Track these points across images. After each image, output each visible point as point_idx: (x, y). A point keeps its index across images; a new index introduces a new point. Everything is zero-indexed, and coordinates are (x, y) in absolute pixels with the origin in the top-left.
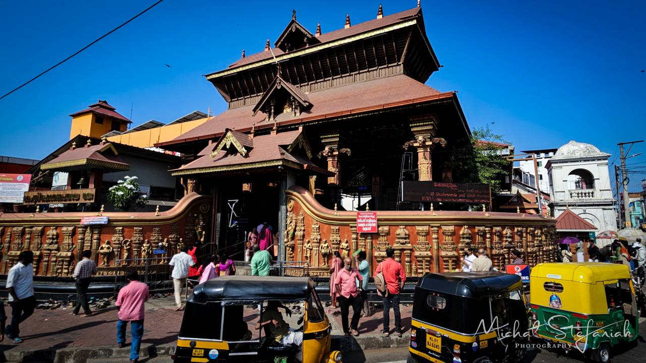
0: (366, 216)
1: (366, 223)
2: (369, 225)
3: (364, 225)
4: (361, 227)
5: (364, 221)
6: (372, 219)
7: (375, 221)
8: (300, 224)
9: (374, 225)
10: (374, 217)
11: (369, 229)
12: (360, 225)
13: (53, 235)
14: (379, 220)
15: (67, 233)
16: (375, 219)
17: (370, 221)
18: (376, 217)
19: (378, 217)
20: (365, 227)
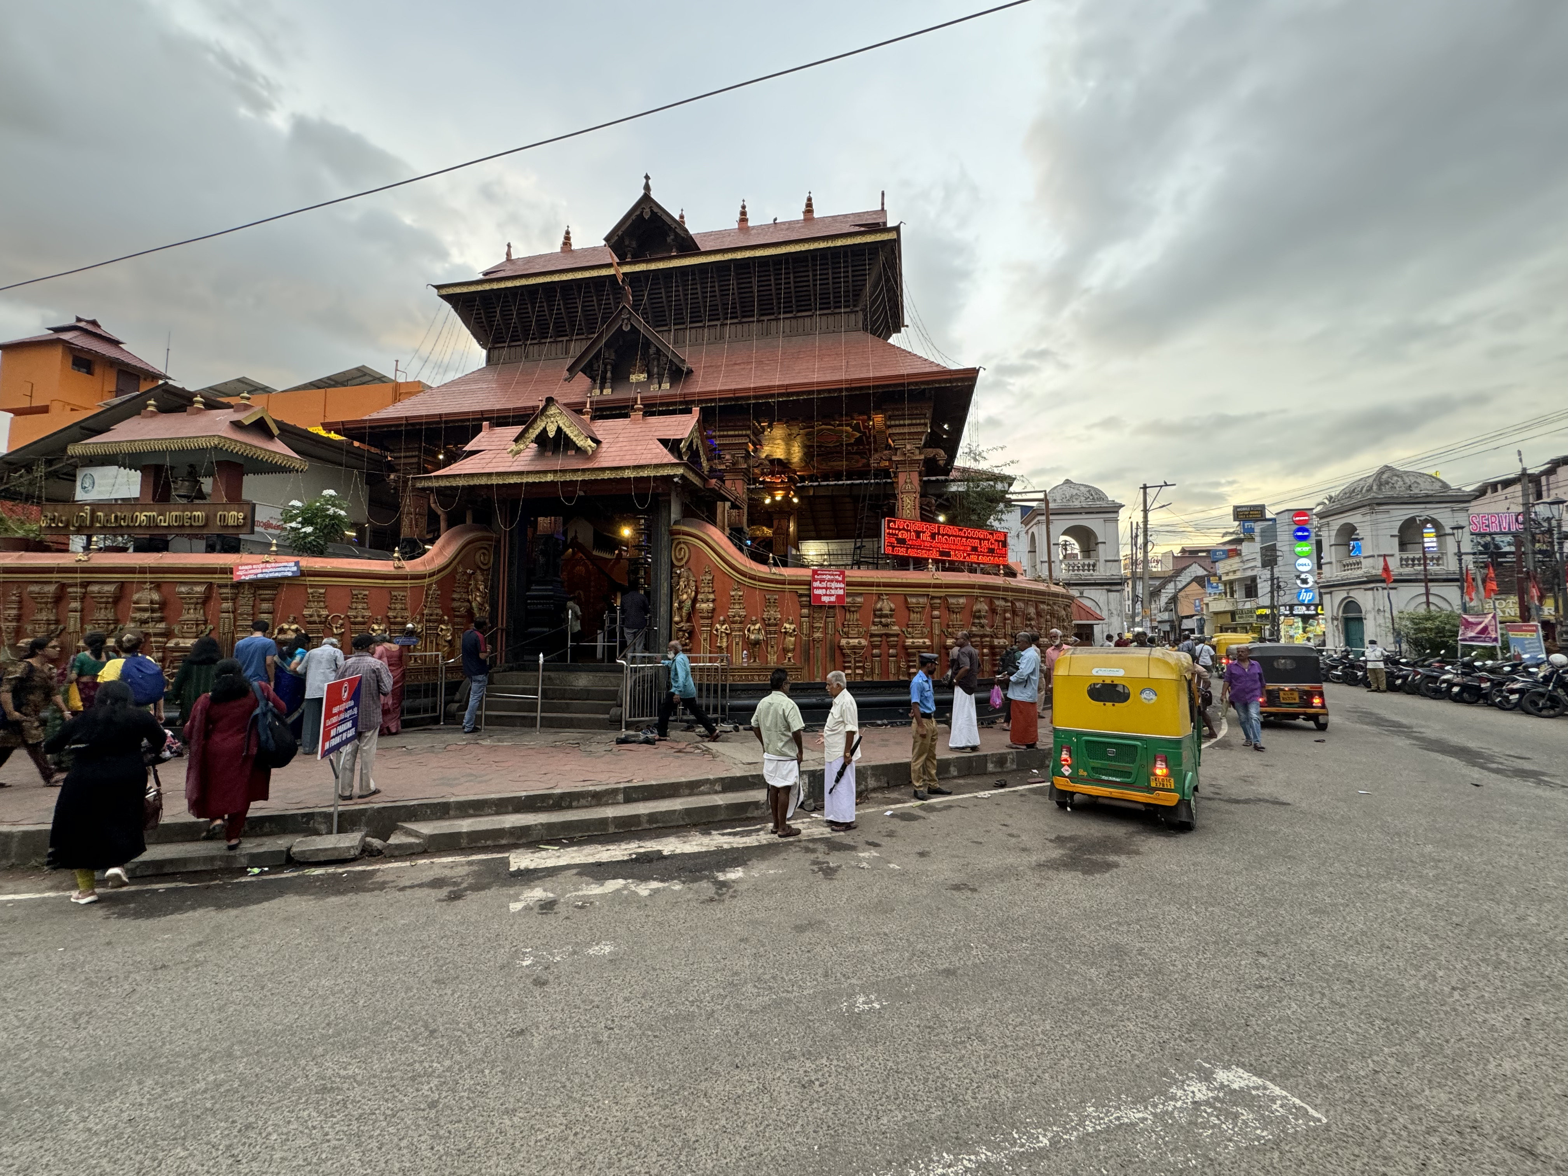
0: (828, 577)
1: (826, 588)
2: (833, 592)
3: (823, 592)
4: (820, 596)
5: (824, 585)
6: (837, 581)
7: (842, 585)
8: (706, 590)
9: (841, 592)
10: (840, 579)
11: (833, 599)
12: (817, 592)
13: (152, 602)
14: (849, 584)
15: (191, 598)
16: (842, 581)
17: (834, 585)
18: (844, 578)
19: (847, 579)
20: (826, 595)
